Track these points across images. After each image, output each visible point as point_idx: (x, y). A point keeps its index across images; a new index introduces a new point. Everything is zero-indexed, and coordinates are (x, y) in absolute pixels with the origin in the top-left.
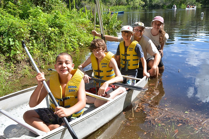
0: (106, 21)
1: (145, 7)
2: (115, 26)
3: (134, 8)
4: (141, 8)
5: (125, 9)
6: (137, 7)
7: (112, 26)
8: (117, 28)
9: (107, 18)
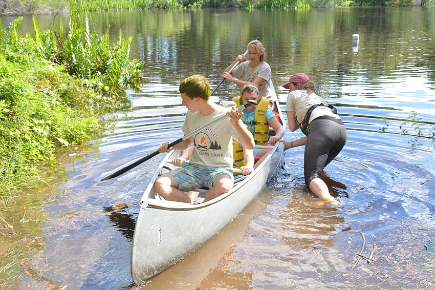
0: (99, 63)
1: (190, 5)
2: (126, 78)
3: (158, 7)
4: (178, 7)
5: (131, 10)
6: (165, 6)
7: (118, 78)
8: (130, 83)
9: (99, 53)
